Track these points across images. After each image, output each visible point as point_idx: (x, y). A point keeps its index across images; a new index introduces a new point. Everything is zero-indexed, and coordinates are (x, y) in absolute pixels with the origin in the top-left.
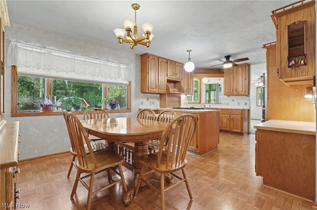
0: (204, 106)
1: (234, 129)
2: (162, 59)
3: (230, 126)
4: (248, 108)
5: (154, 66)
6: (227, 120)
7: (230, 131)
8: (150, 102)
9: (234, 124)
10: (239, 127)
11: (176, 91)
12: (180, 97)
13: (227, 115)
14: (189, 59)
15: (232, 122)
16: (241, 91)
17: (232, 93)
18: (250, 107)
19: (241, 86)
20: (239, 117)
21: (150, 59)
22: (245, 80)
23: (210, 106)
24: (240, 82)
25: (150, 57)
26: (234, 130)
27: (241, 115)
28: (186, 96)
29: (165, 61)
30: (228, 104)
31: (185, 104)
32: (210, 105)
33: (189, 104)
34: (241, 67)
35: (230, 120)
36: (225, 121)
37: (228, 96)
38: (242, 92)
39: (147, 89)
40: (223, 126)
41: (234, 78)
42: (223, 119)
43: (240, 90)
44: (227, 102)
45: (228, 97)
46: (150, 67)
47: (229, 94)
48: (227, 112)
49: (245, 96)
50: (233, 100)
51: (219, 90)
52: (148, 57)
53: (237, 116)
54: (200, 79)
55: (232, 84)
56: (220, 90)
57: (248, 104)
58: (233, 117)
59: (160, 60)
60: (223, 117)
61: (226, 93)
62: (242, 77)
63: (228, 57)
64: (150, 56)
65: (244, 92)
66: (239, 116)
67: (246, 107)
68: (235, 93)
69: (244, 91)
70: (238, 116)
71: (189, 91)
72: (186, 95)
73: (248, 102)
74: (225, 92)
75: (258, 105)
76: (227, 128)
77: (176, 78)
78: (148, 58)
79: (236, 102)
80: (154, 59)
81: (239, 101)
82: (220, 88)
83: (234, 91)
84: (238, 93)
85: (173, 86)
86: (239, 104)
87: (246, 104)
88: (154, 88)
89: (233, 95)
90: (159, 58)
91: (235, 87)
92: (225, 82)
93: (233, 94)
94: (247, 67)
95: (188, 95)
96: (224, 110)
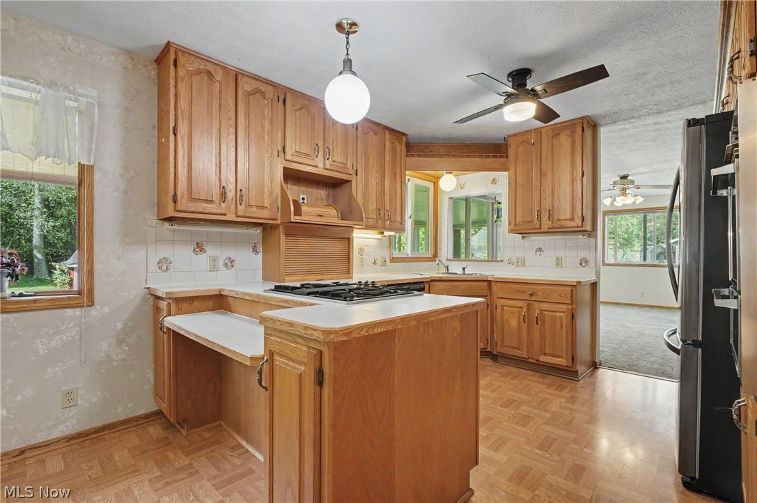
0: (444, 270)
1: (545, 354)
2: (256, 82)
3: (530, 344)
4: (593, 278)
5: (209, 107)
6: (519, 321)
7: (530, 360)
8: (214, 260)
9: (543, 337)
10: (564, 349)
11: (330, 215)
12: (349, 240)
13: (520, 304)
14: (348, 64)
15: (536, 329)
16: (569, 216)
17: (536, 222)
18: (598, 274)
19: (568, 199)
20: (562, 313)
21: (182, 72)
22: (583, 175)
23: (464, 269)
24: (565, 186)
25: (188, 66)
26: (543, 359)
27: (571, 304)
28: (380, 236)
29: (270, 92)
30: (521, 263)
31: (379, 262)
32: (464, 264)
33: (391, 262)
34: (568, 132)
35: (532, 320)
36: (514, 323)
37: (524, 234)
38: (572, 219)
39: (170, 200)
40: (506, 343)
41: (542, 174)
42: (506, 316)
43: (564, 212)
44: (520, 254)
45: (523, 238)
46: (183, 104)
47: (524, 229)
48: (518, 291)
49: (580, 236)
50: (540, 250)
51: (495, 216)
52: (175, 61)
53: (553, 307)
54: (434, 180)
55: (536, 194)
56: (498, 217)
57: (592, 264)
58: (541, 311)
59: (246, 86)
60: (505, 308)
61: (516, 225)
62: (573, 167)
63: (519, 77)
64: (181, 60)
65: (578, 222)
66: (564, 307)
67: (587, 276)
68: (546, 224)
69: (580, 215)
70: (560, 306)
71: (387, 218)
72: (382, 233)
73: (589, 256)
74: (513, 222)
75: (607, 262)
76: (518, 349)
77: (328, 167)
78: (175, 65)
79: (549, 257)
80: (209, 73)
81: (558, 254)
82: (499, 210)
83: (545, 217)
84: (557, 224)
85: (323, 197)
86: (559, 262)
87: (584, 262)
88: (211, 202)
89: (539, 231)
90: (240, 76)
91: (547, 205)
92: (513, 186)
93: (540, 228)
94: (588, 133)
95: (386, 233)
96: (510, 285)
